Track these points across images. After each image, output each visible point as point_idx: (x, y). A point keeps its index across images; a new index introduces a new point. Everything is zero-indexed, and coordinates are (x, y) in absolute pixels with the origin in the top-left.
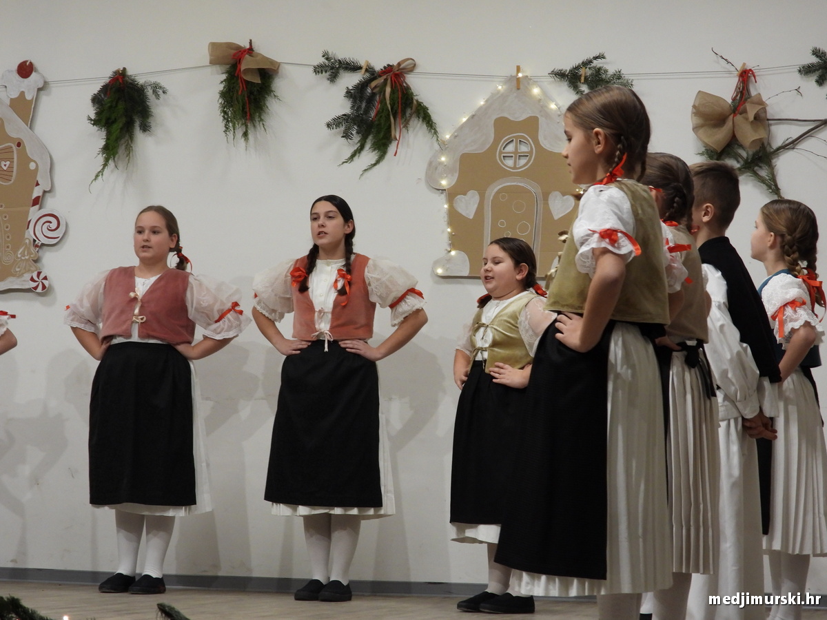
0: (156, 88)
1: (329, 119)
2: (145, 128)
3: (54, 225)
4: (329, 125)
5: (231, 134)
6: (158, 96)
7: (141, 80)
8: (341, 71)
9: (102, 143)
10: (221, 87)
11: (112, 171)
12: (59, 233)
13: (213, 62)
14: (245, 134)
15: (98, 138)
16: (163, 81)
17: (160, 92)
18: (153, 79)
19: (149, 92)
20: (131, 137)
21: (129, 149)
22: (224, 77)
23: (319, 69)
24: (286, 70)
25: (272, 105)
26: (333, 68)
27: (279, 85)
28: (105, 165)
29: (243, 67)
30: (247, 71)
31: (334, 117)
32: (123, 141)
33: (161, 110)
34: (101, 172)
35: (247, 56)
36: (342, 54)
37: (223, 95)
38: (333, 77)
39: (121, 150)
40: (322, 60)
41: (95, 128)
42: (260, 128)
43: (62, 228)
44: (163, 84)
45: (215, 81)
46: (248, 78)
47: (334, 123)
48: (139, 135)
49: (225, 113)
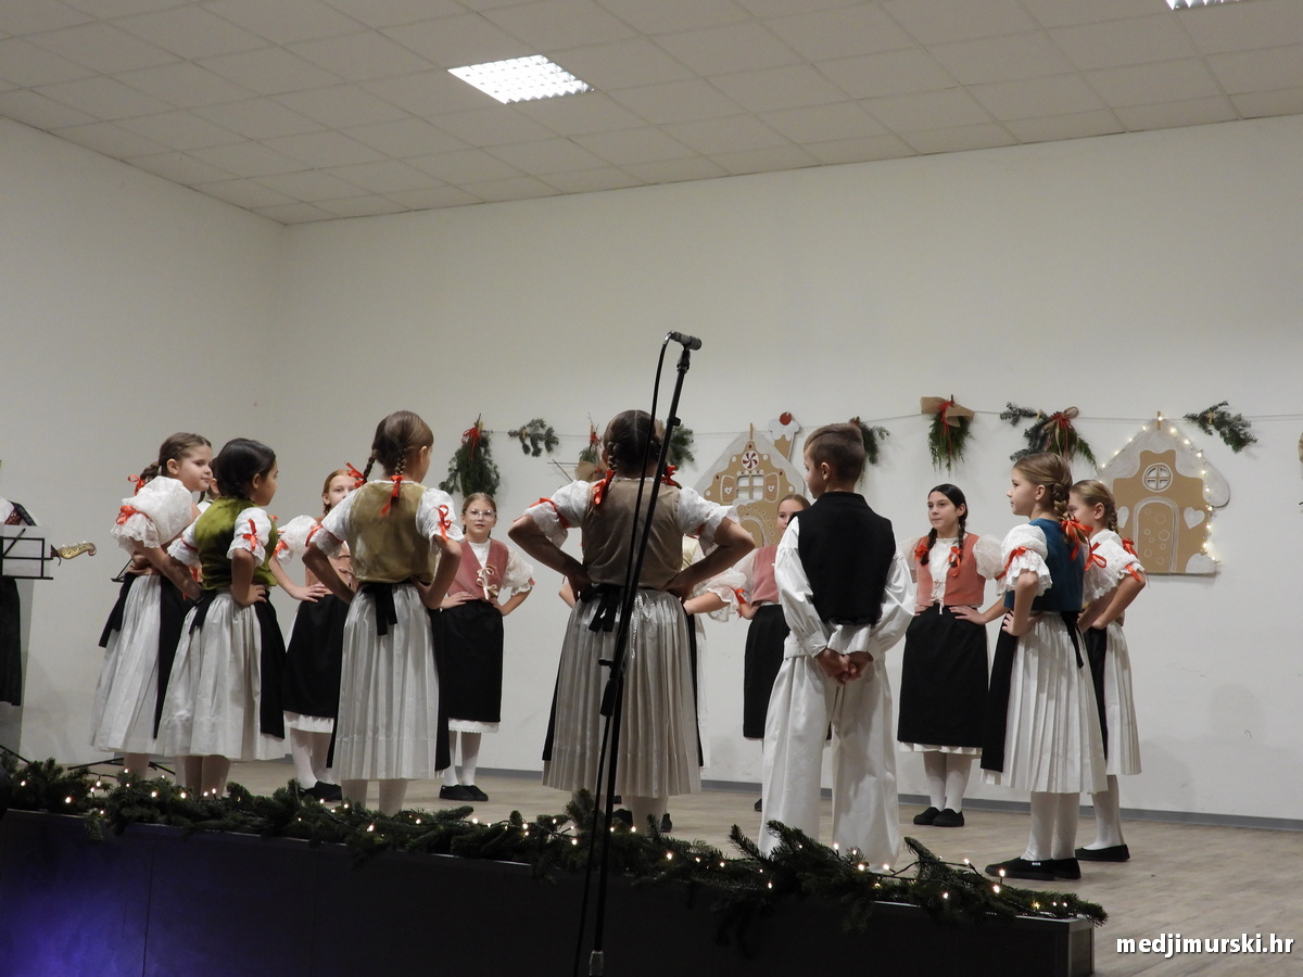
0: (881, 431)
1: (1012, 453)
2: (874, 461)
5: (937, 465)
6: (883, 437)
7: (870, 426)
8: (1021, 417)
10: (930, 430)
13: (924, 412)
14: (949, 465)
16: (887, 426)
17: (885, 434)
18: (879, 425)
19: (877, 434)
22: (932, 422)
23: (1004, 416)
24: (978, 416)
25: (968, 443)
26: (1015, 415)
27: (974, 428)
29: (947, 415)
30: (950, 418)
31: (1016, 451)
33: (885, 447)
35: (950, 407)
36: (1022, 405)
37: (932, 436)
38: (1015, 422)
40: (1007, 409)
44: (887, 428)
45: (926, 426)
46: (950, 423)
49: (933, 449)
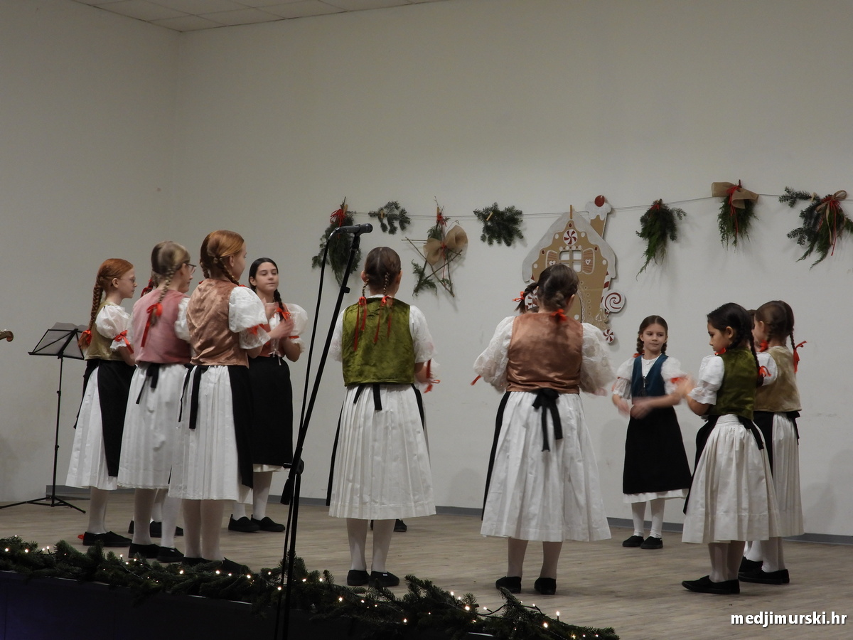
0: (680, 212)
1: (789, 231)
2: (673, 238)
3: (617, 300)
4: (789, 236)
5: (725, 242)
6: (681, 218)
7: (671, 207)
8: (798, 200)
9: (646, 248)
10: (720, 212)
11: (653, 266)
12: (621, 305)
13: (714, 196)
14: (735, 242)
15: (643, 245)
16: (683, 208)
17: (682, 215)
18: (677, 207)
19: (675, 215)
20: (665, 244)
21: (663, 251)
22: (722, 204)
23: (783, 199)
24: (763, 199)
25: (754, 222)
26: (792, 198)
27: (759, 210)
28: (647, 262)
29: (733, 198)
30: (735, 201)
31: (792, 230)
32: (660, 246)
33: (684, 227)
34: (644, 268)
35: (736, 191)
36: (797, 188)
37: (721, 216)
38: (792, 204)
39: (658, 253)
40: (785, 193)
41: (642, 239)
42: (745, 238)
43: (623, 302)
44: (684, 210)
45: (717, 206)
46: (736, 206)
47: (793, 234)
48: (670, 243)
49: (722, 228)
